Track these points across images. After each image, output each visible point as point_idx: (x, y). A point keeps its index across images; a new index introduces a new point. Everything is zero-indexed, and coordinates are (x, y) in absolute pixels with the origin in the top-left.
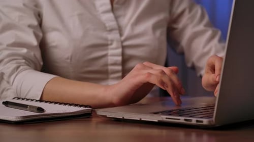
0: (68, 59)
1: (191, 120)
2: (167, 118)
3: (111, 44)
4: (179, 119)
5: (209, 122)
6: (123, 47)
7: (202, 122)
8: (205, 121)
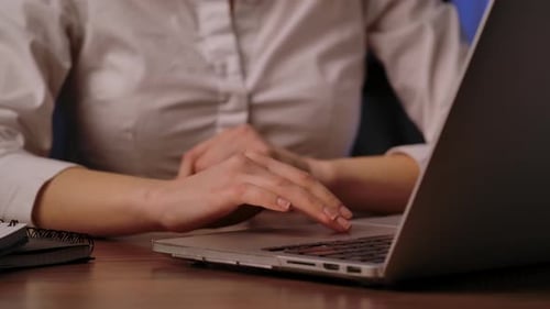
0: (127, 131)
1: (336, 268)
2: (289, 262)
3: (225, 102)
4: (313, 265)
5: (375, 271)
6: (252, 108)
7: (358, 271)
8: (367, 270)
